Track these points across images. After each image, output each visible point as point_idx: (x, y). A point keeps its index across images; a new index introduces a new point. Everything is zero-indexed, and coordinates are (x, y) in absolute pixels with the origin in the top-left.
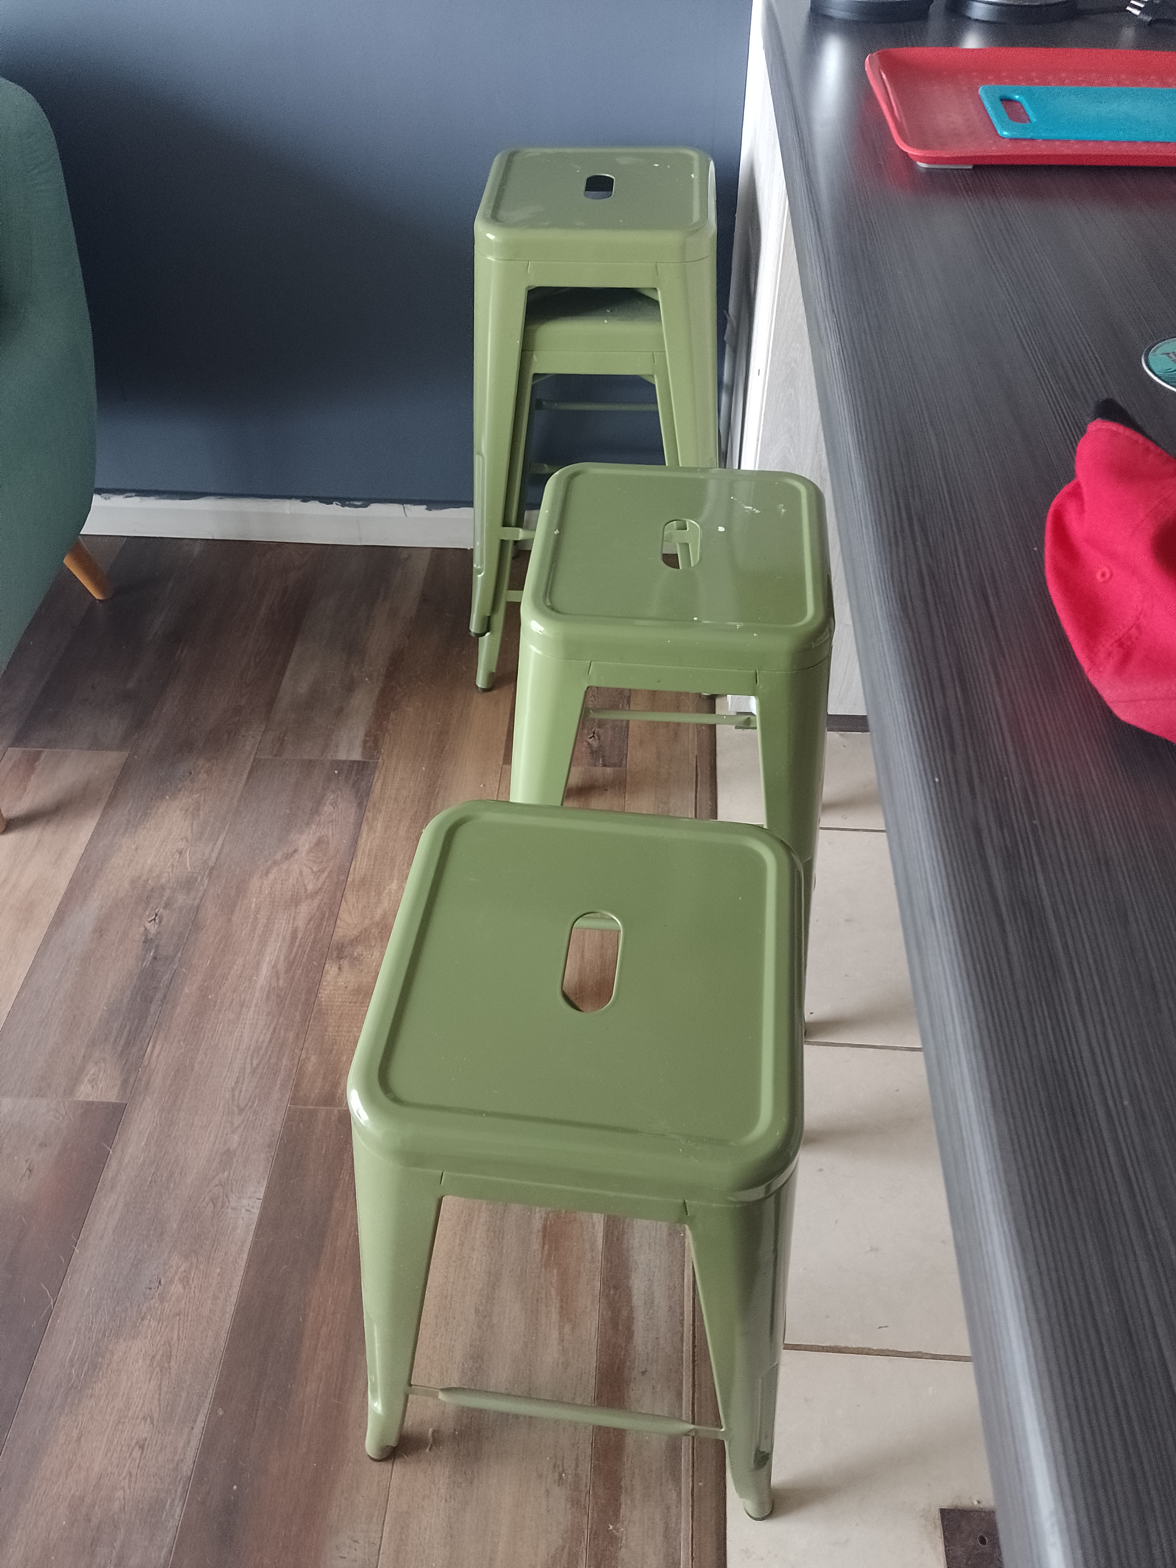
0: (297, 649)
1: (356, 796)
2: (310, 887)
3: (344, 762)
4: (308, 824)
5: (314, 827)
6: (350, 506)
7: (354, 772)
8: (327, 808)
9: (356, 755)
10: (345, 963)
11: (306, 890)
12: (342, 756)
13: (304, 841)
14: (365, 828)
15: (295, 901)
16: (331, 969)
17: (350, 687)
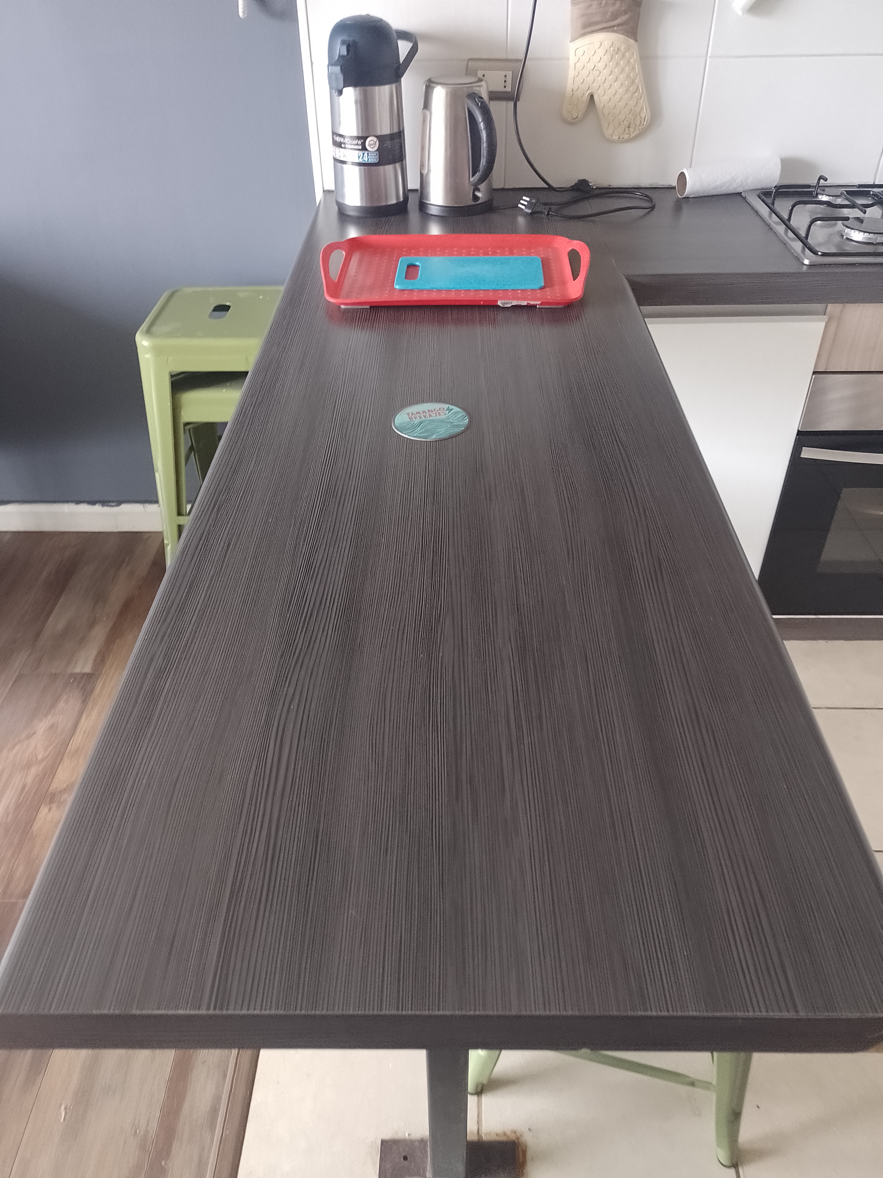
0: (62, 600)
1: (83, 695)
2: (40, 757)
3: (78, 674)
4: (46, 715)
5: (49, 717)
6: (107, 506)
7: (84, 679)
8: (61, 704)
9: (88, 669)
10: (54, 806)
11: (37, 759)
12: (78, 670)
13: (42, 726)
14: (84, 716)
15: (28, 765)
16: (44, 810)
17: (92, 624)
